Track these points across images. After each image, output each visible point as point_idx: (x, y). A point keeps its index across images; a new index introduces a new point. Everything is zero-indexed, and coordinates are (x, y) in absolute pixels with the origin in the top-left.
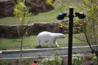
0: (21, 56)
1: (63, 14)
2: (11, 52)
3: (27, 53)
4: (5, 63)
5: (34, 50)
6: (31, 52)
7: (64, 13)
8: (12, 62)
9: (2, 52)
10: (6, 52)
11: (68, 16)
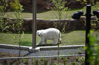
0: (58, 53)
1: (78, 13)
2: (49, 48)
3: (66, 50)
4: (42, 60)
5: (75, 47)
6: (71, 49)
7: (80, 12)
8: (49, 59)
9: (40, 48)
10: (45, 48)
11: (84, 15)
